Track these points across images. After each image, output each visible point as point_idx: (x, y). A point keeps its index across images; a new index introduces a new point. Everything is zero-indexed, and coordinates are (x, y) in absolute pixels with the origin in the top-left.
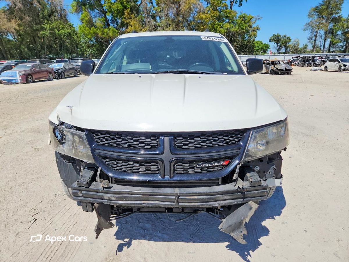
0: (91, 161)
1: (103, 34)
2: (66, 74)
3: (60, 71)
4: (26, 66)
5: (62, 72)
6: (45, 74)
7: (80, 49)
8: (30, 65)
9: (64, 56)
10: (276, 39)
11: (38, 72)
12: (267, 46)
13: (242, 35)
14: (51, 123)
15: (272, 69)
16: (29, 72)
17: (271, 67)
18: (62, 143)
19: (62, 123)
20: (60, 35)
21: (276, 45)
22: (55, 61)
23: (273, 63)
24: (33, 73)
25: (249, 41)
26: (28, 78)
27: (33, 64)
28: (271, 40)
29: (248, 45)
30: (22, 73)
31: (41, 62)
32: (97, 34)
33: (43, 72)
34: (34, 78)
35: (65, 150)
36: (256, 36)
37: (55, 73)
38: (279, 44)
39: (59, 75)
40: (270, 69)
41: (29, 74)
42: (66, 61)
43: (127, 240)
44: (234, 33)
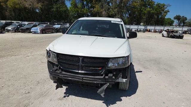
0: (57, 63)
1: (81, 11)
2: (60, 30)
3: (58, 29)
4: (43, 26)
5: (59, 29)
6: (51, 30)
7: (69, 18)
8: (44, 25)
9: (61, 21)
10: (178, 18)
11: (48, 29)
12: (173, 22)
13: (158, 15)
14: (47, 50)
15: (171, 35)
16: (44, 29)
17: (171, 34)
18: (49, 57)
19: (50, 50)
20: (60, 11)
21: (177, 21)
22: (56, 24)
23: (173, 32)
24: (45, 29)
25: (161, 18)
26: (43, 31)
27: (46, 25)
28: (175, 18)
29: (160, 20)
30: (41, 29)
31: (50, 24)
32: (79, 11)
33: (50, 29)
34: (46, 31)
35: (50, 59)
36: (166, 16)
37: (56, 30)
38: (179, 21)
39: (57, 31)
40: (170, 35)
41: (44, 30)
42: (61, 24)
43: (68, 95)
44: (153, 13)
